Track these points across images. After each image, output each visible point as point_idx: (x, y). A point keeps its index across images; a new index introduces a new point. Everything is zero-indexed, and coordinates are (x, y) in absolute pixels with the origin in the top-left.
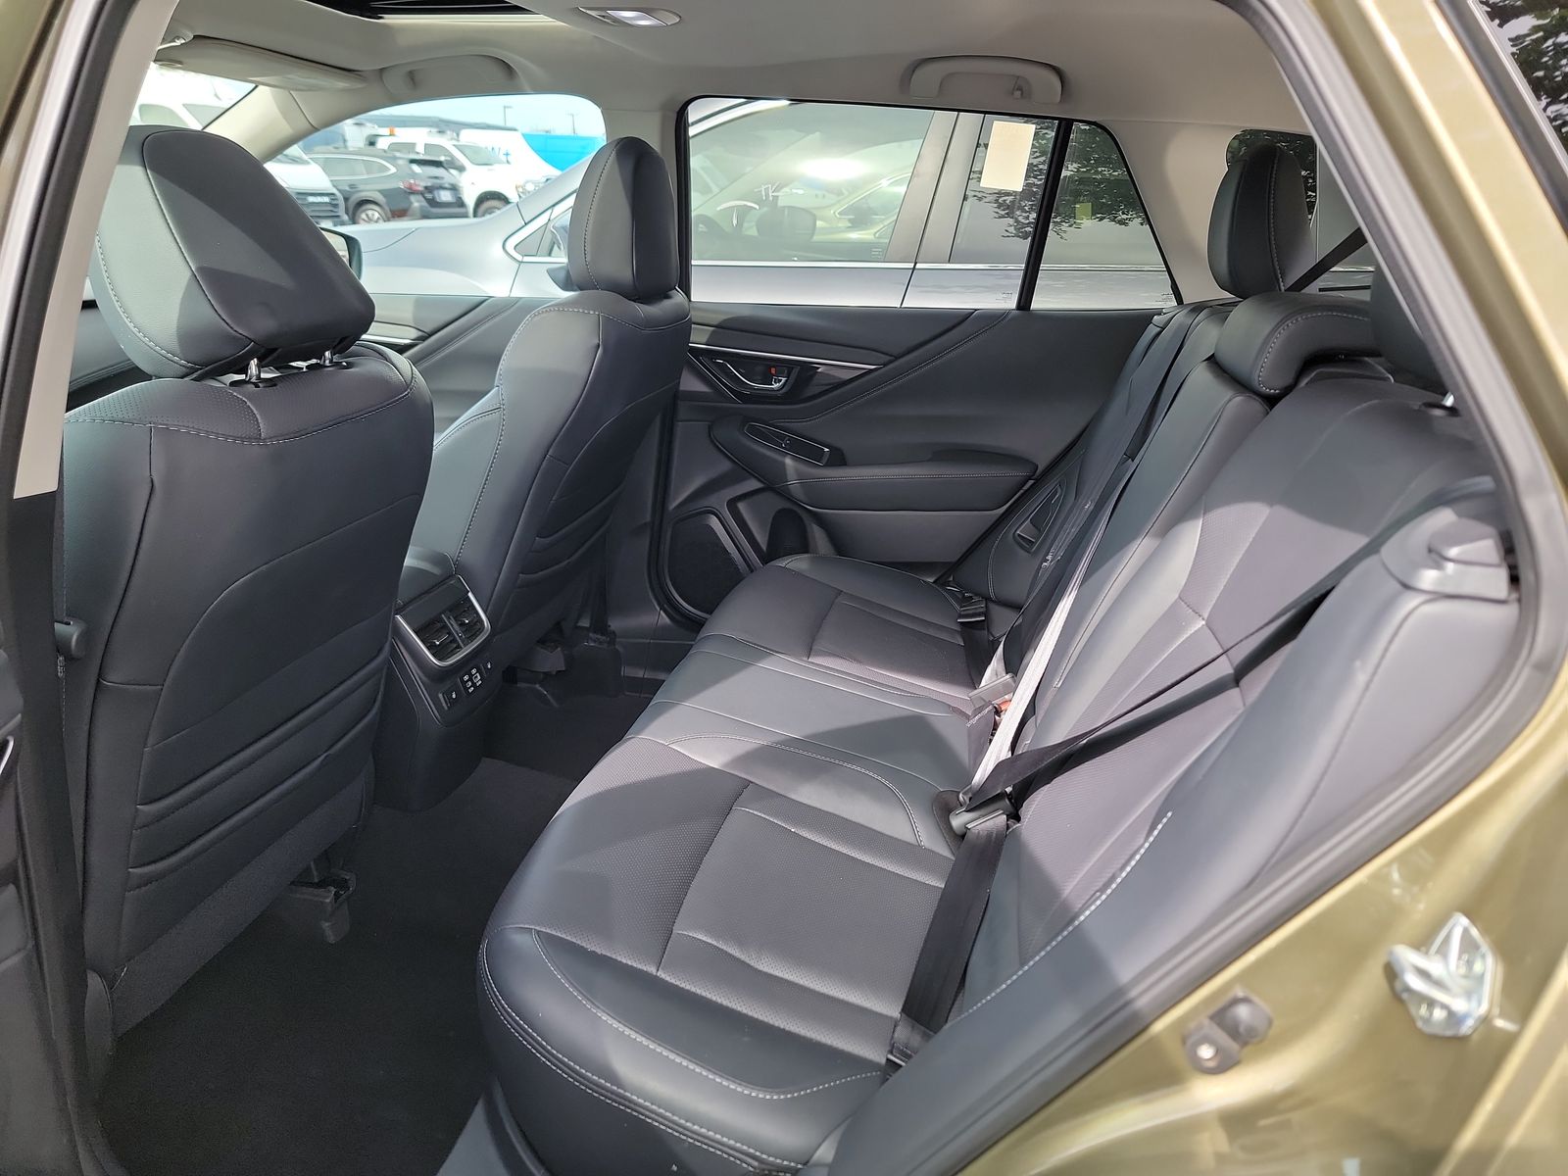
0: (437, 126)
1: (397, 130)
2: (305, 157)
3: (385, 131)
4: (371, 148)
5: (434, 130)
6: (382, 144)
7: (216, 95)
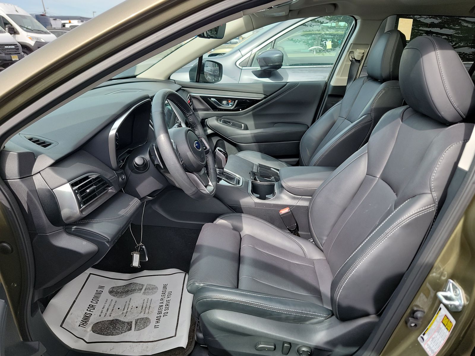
0: (80, 19)
1: (72, 21)
2: (48, 31)
3: (67, 21)
4: (64, 28)
5: (80, 21)
6: (67, 26)
7: (16, 11)
